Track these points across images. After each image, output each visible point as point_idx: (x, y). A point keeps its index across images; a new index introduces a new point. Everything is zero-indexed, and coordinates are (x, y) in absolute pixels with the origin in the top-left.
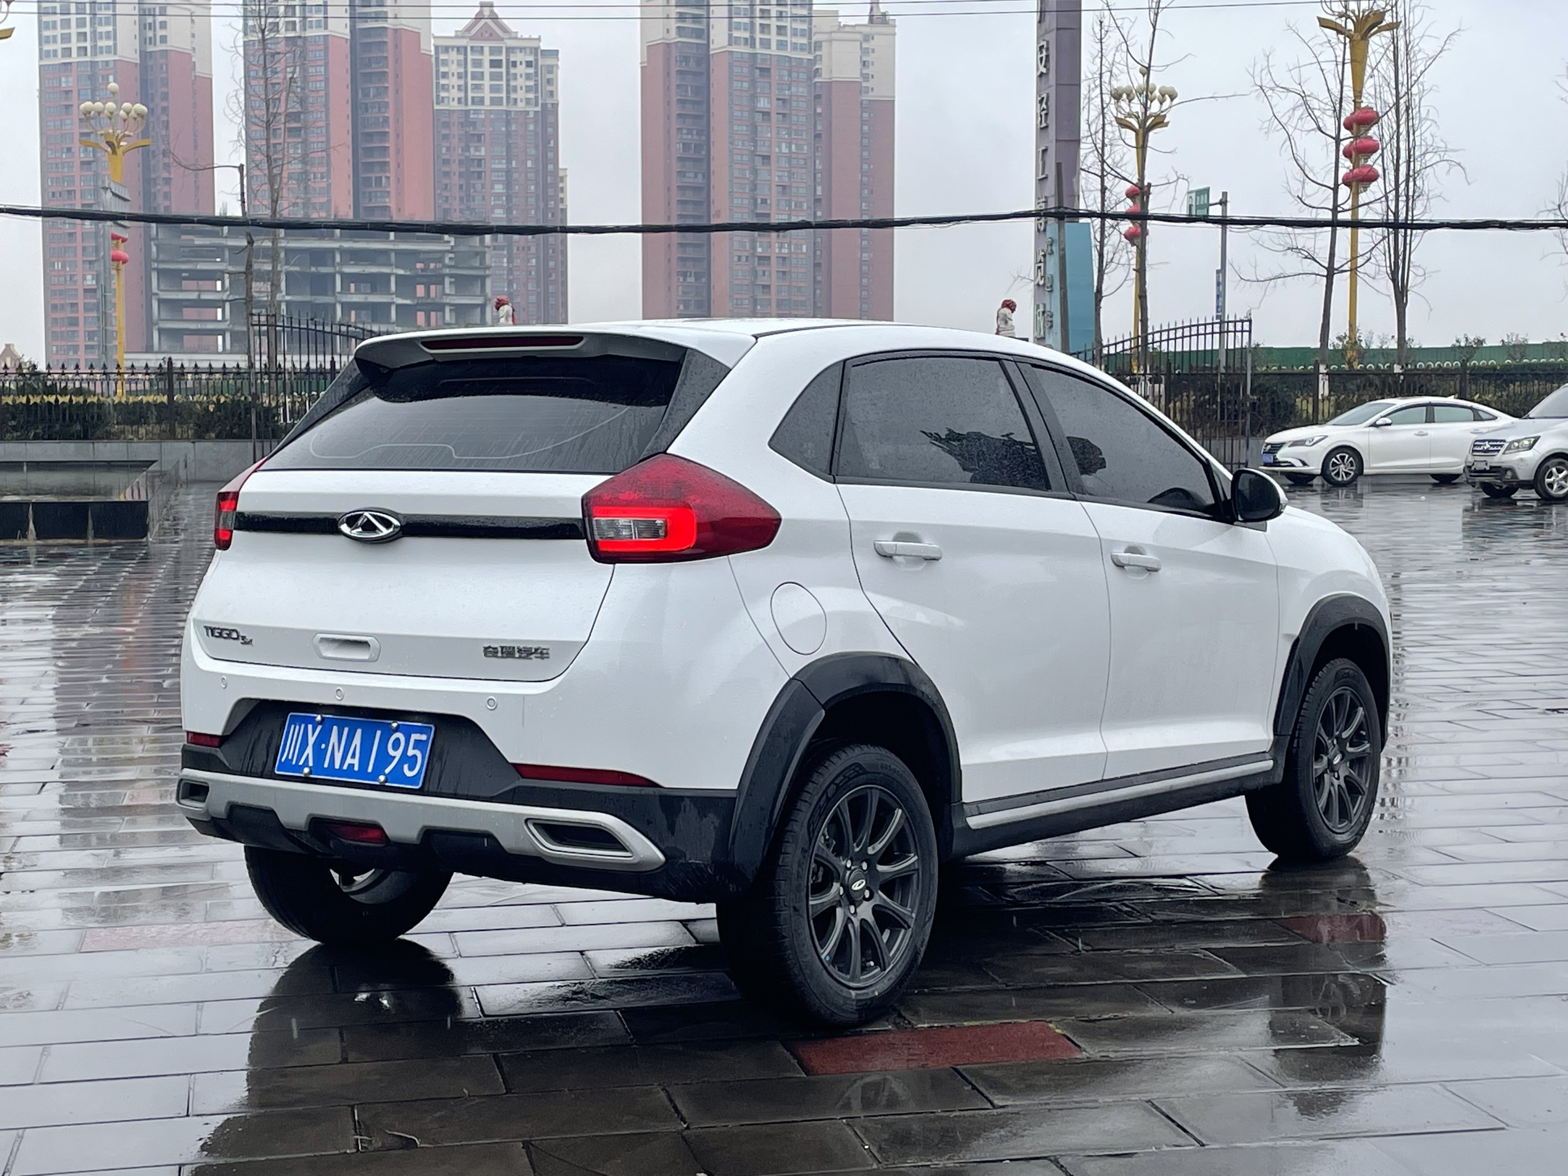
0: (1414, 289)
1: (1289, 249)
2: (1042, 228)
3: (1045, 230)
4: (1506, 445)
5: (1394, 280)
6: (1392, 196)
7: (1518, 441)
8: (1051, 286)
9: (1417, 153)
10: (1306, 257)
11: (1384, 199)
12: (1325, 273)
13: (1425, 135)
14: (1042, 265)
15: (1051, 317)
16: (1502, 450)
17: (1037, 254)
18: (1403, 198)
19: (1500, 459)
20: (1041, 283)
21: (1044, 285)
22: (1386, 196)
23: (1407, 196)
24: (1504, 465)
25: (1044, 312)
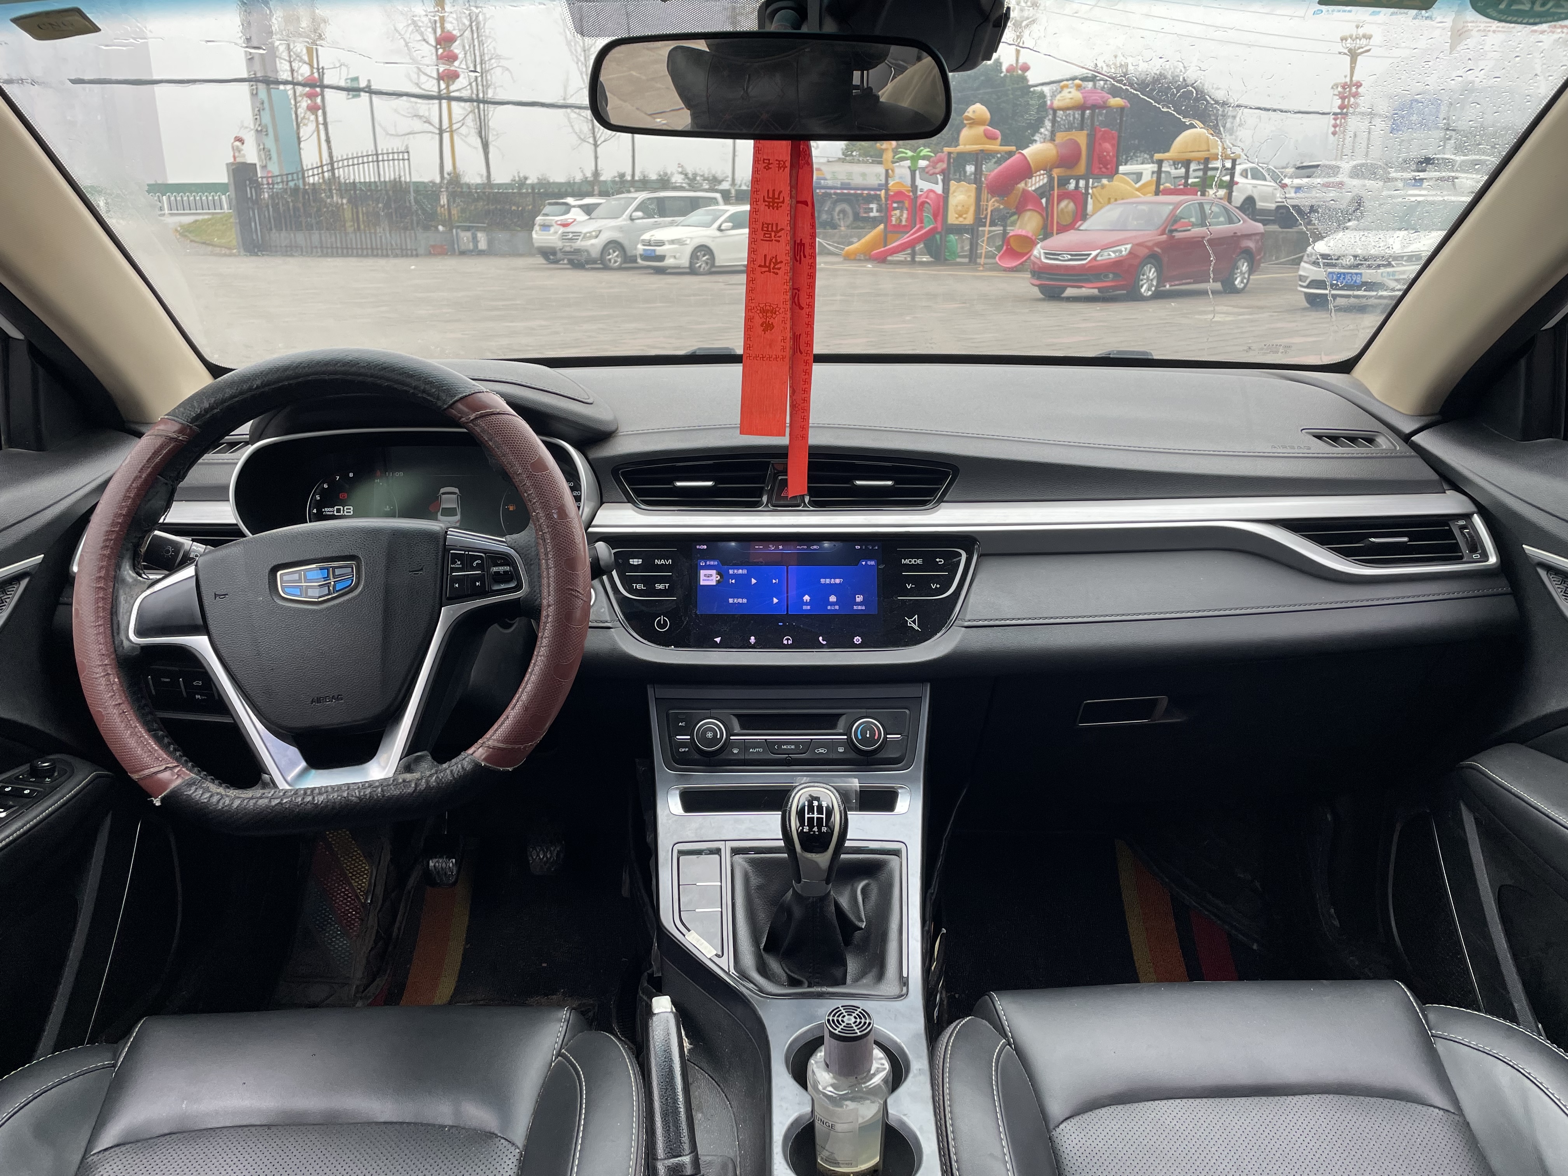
0: (493, 143)
1: (415, 116)
2: (255, 92)
3: (257, 94)
4: (582, 235)
5: (481, 137)
6: (474, 84)
7: (590, 233)
8: (267, 131)
9: (487, 59)
10: (425, 122)
11: (469, 87)
12: (437, 131)
13: (489, 47)
14: (258, 117)
15: (269, 151)
16: (580, 238)
17: (253, 110)
18: (480, 87)
19: (579, 244)
20: (259, 129)
21: (261, 130)
22: (470, 84)
23: (483, 86)
24: (583, 248)
25: (264, 149)
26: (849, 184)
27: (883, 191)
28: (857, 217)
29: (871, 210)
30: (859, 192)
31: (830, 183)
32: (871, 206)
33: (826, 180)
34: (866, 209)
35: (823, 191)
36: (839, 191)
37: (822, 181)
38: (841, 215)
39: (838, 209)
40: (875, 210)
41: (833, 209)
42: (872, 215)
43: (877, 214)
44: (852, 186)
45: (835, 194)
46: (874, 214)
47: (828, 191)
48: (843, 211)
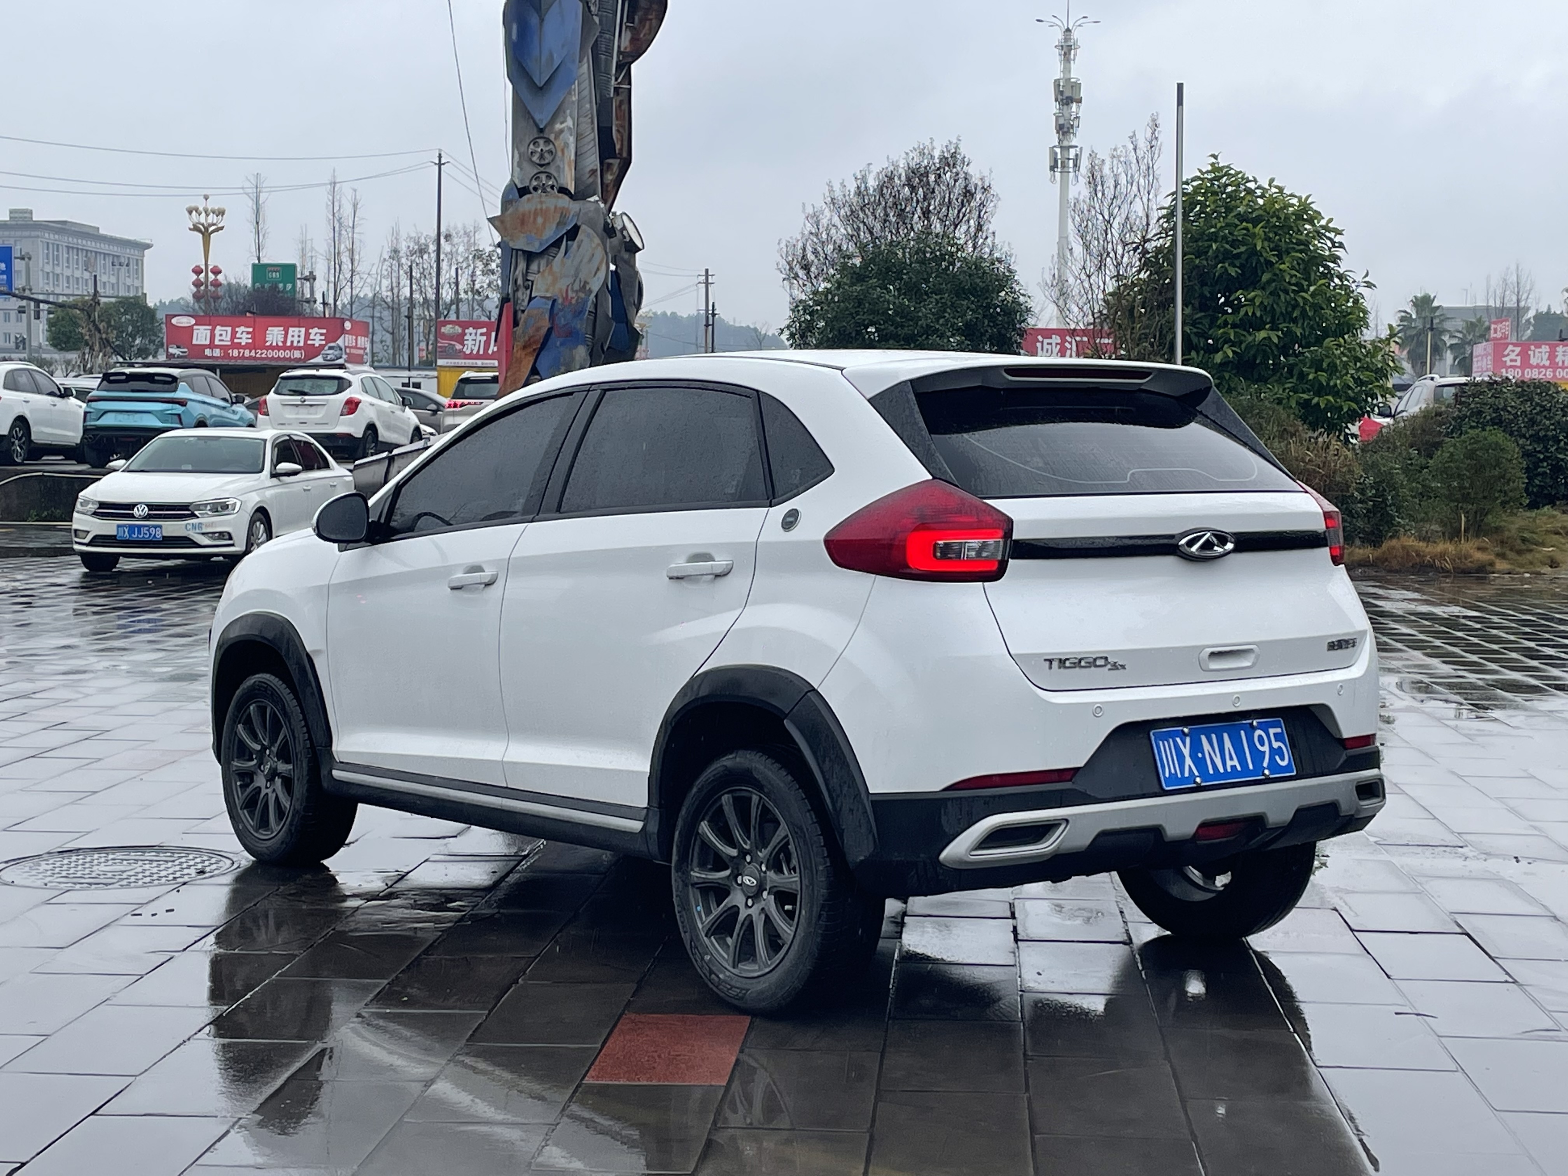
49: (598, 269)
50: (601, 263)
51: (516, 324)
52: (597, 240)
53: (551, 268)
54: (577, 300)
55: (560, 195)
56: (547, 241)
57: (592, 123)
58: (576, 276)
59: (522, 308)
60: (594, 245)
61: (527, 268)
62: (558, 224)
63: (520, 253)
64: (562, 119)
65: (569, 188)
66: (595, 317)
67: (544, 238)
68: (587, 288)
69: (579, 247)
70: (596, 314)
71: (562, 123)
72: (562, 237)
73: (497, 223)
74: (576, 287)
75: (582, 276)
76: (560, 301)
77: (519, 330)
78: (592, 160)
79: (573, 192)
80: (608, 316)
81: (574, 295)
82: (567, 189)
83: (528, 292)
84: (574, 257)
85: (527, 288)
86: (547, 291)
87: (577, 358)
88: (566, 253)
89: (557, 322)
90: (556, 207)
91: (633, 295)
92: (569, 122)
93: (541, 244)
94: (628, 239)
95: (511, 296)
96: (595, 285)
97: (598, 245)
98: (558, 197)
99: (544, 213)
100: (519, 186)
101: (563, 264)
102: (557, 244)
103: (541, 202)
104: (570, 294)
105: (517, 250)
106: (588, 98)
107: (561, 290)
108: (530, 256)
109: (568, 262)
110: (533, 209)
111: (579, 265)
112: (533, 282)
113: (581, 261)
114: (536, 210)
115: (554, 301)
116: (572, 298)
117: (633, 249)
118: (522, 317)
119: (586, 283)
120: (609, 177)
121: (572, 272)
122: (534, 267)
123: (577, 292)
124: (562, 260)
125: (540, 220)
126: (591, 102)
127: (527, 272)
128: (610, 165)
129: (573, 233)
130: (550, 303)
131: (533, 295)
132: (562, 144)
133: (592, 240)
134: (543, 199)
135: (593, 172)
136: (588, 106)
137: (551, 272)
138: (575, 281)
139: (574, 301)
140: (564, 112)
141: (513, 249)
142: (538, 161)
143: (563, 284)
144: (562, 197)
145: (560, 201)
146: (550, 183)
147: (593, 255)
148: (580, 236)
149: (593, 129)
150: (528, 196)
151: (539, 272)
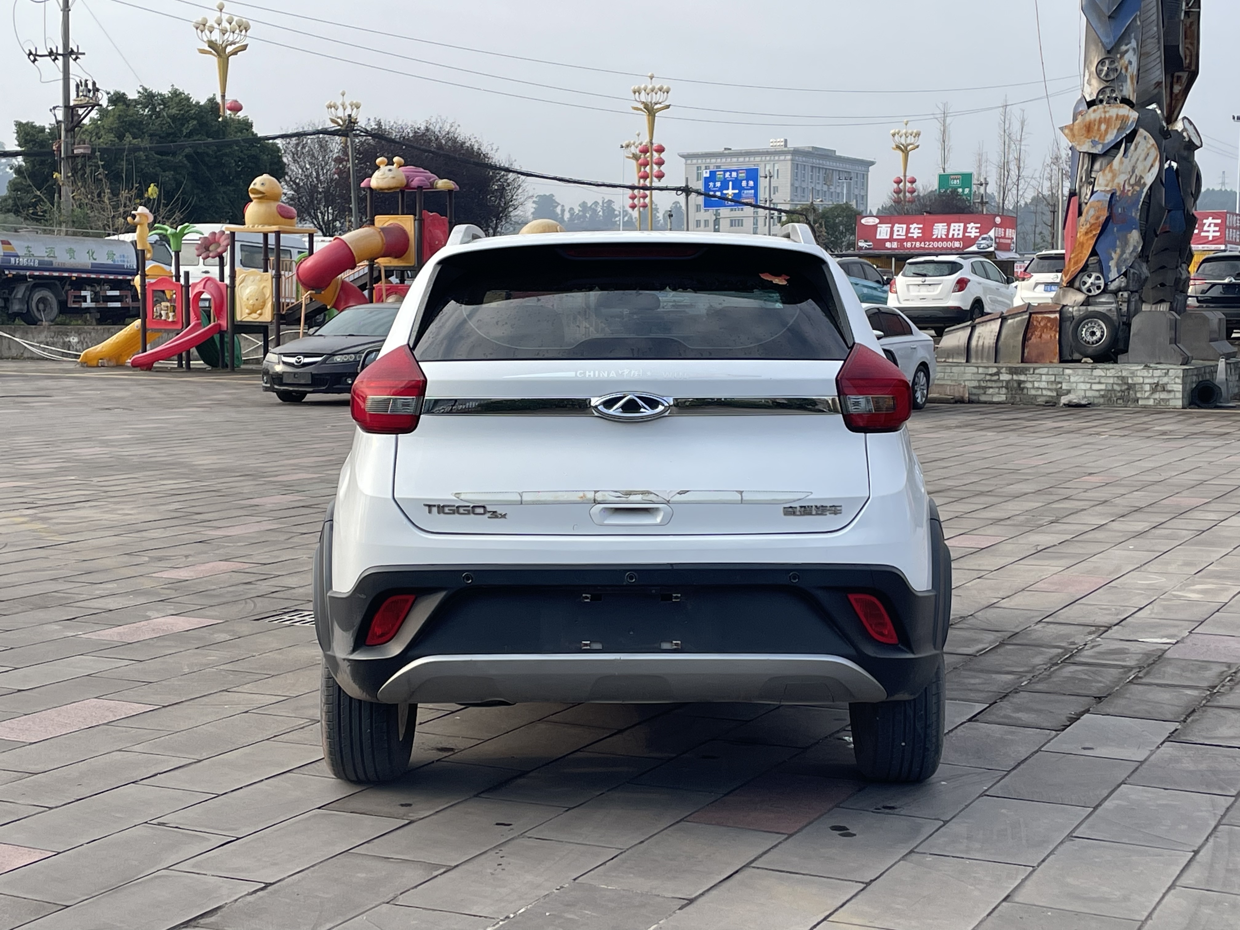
26: (51, 263)
27: (138, 279)
28: (64, 308)
29: (84, 299)
30: (66, 274)
31: (23, 261)
32: (83, 293)
33: (18, 256)
34: (75, 297)
35: (14, 272)
36: (37, 273)
37: (13, 259)
38: (41, 306)
39: (37, 296)
40: (89, 300)
41: (30, 298)
42: (84, 305)
43: (93, 305)
44: (55, 265)
45: (31, 276)
46: (88, 304)
47: (22, 272)
48: (43, 300)
49: (1152, 166)
50: (1155, 161)
51: (1080, 214)
52: (1152, 141)
53: (1111, 167)
54: (1132, 193)
55: (1122, 105)
56: (1109, 143)
57: (1159, 42)
58: (1133, 171)
59: (1086, 201)
60: (1149, 146)
61: (1092, 167)
62: (1118, 130)
63: (1086, 155)
64: (1126, 41)
65: (1131, 99)
66: (1149, 207)
67: (1106, 142)
68: (1142, 182)
69: (1136, 148)
70: (1149, 203)
71: (1127, 45)
72: (1121, 141)
73: (1067, 131)
74: (1132, 181)
75: (1137, 172)
76: (1118, 194)
77: (1082, 219)
78: (1158, 74)
79: (1134, 102)
80: (1161, 205)
81: (1130, 188)
82: (1129, 100)
83: (1091, 187)
84: (1131, 157)
85: (1090, 183)
86: (1107, 186)
87: (1131, 241)
88: (1124, 154)
89: (1114, 211)
90: (1117, 115)
91: (1190, 187)
92: (1134, 43)
93: (1104, 145)
94: (1187, 139)
95: (1077, 191)
96: (1150, 179)
97: (1153, 145)
98: (1120, 107)
99: (1108, 121)
100: (1088, 99)
101: (1121, 162)
102: (1117, 146)
103: (1105, 112)
104: (1126, 186)
105: (1084, 153)
106: (1155, 22)
107: (1119, 184)
108: (1094, 158)
109: (1126, 161)
110: (1098, 118)
111: (1136, 163)
112: (1095, 179)
113: (1138, 159)
114: (1101, 118)
115: (1112, 195)
116: (1129, 191)
117: (1191, 147)
118: (1085, 209)
119: (1141, 177)
120: (1177, 89)
121: (1130, 169)
122: (1097, 166)
123: (1132, 186)
124: (1121, 159)
125: (1103, 127)
126: (1158, 25)
127: (1091, 171)
128: (1179, 78)
129: (1131, 138)
130: (1109, 196)
131: (1095, 189)
132: (1127, 62)
133: (1148, 142)
134: (1107, 109)
135: (1159, 84)
136: (1155, 29)
137: (1111, 170)
138: (1131, 176)
139: (1130, 193)
140: (1129, 35)
141: (1080, 152)
142: (1104, 78)
143: (1121, 179)
144: (1123, 107)
145: (1121, 109)
146: (1114, 95)
147: (1148, 154)
148: (1137, 139)
149: (1159, 49)
150: (1095, 107)
151: (1101, 170)
